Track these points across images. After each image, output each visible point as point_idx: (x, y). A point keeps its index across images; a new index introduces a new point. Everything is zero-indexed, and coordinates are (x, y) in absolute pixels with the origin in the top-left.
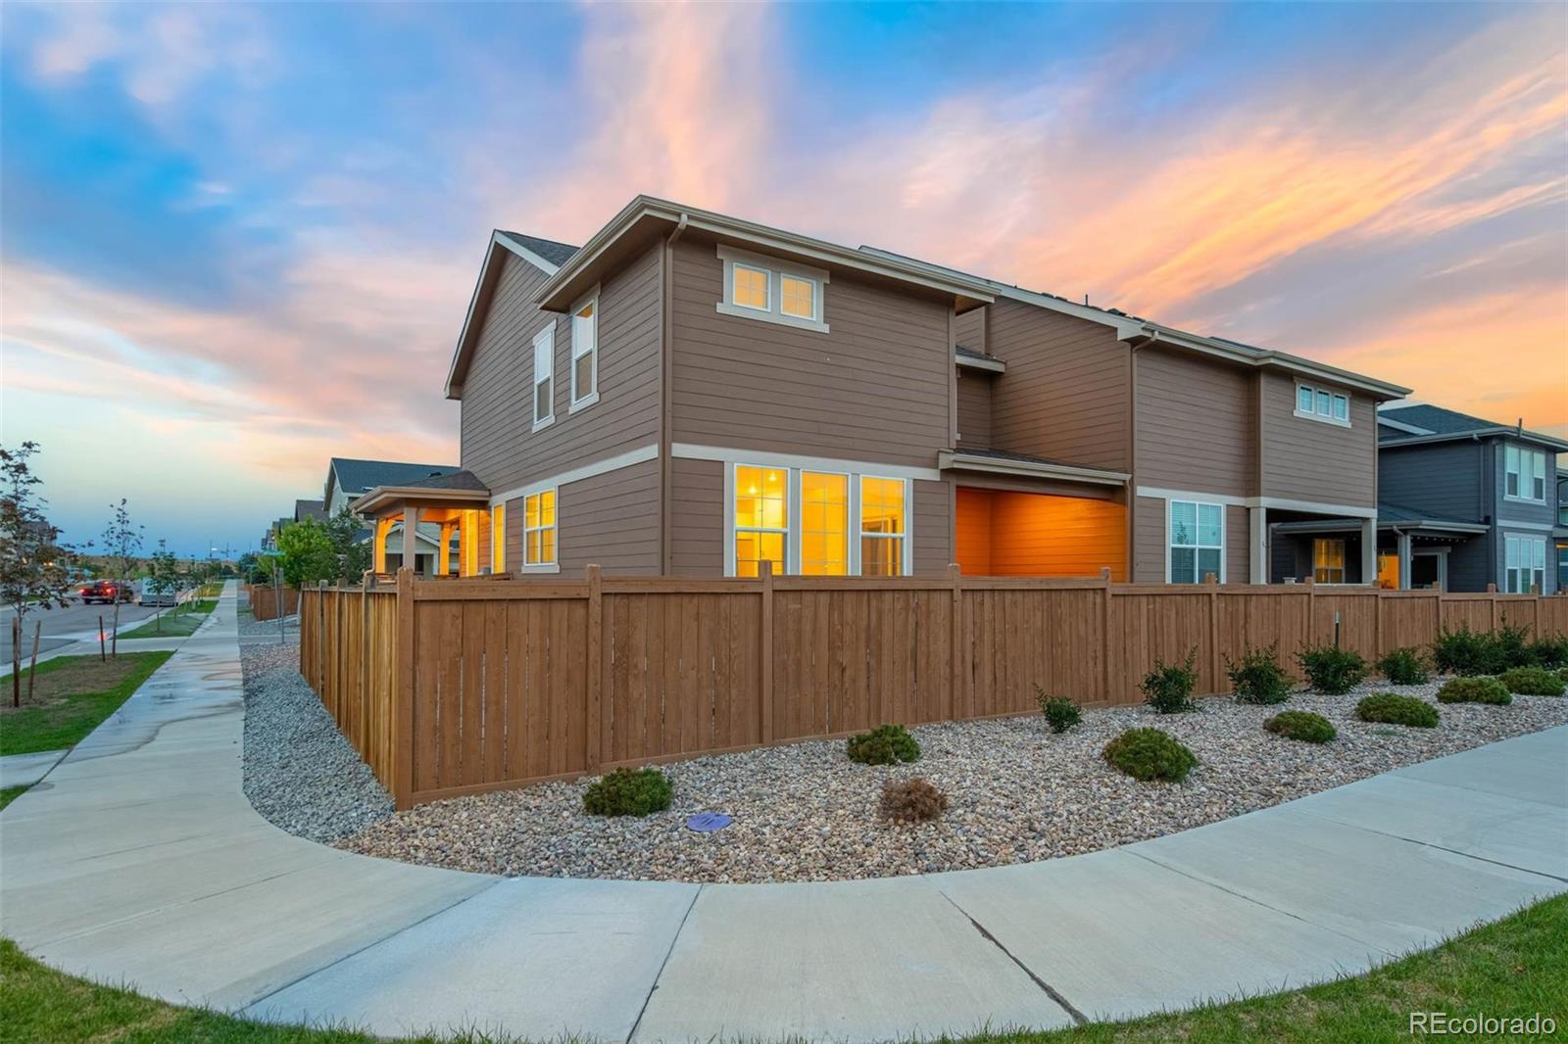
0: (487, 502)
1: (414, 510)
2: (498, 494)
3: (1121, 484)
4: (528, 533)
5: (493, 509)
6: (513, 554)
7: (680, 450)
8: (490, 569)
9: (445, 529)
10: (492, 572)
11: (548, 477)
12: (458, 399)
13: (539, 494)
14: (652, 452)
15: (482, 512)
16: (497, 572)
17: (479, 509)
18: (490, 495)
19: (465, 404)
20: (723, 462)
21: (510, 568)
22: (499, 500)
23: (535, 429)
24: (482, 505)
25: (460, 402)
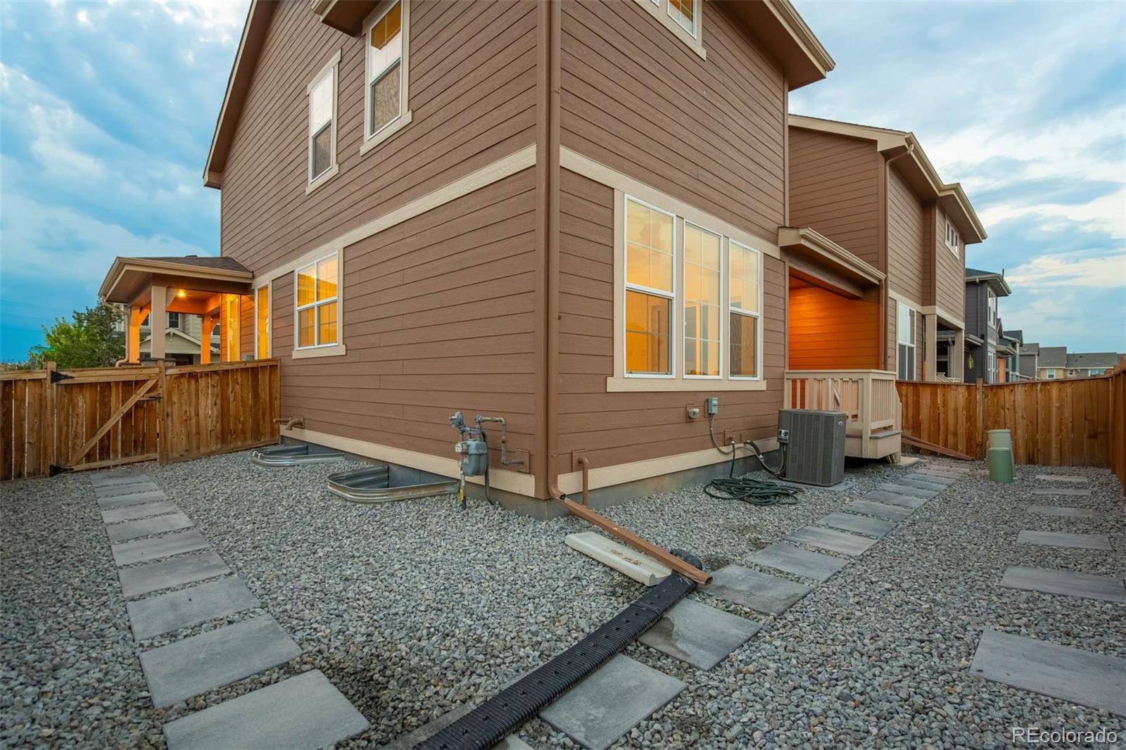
0: (250, 285)
1: (163, 290)
2: (261, 274)
3: (877, 283)
4: (300, 312)
5: (256, 291)
6: (281, 337)
7: (568, 158)
8: (253, 356)
9: (205, 322)
10: (256, 358)
11: (328, 241)
12: (218, 188)
13: (315, 262)
14: (527, 157)
15: (243, 297)
16: (263, 357)
17: (241, 294)
18: (254, 277)
19: (224, 191)
20: (613, 189)
21: (277, 355)
22: (264, 280)
23: (309, 190)
24: (244, 288)
25: (220, 191)
